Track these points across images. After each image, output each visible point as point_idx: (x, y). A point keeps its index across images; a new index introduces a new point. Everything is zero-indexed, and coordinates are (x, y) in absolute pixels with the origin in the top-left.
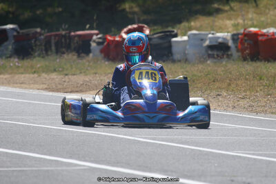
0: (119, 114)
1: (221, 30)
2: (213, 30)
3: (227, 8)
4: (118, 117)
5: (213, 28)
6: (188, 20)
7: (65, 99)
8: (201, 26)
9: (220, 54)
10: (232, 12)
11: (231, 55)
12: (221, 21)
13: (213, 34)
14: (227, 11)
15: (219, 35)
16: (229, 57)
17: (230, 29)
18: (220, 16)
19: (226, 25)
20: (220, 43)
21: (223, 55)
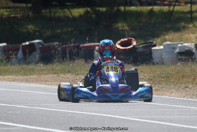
0: (95, 94)
1: (187, 41)
2: (182, 41)
3: (191, 25)
4: (94, 96)
5: (181, 40)
6: (163, 35)
7: (60, 85)
8: (173, 38)
9: (187, 58)
10: (195, 29)
11: (195, 58)
12: (187, 35)
13: (181, 44)
14: (191, 28)
15: (186, 44)
16: (193, 60)
17: (194, 41)
18: (186, 31)
19: (191, 38)
20: (187, 50)
21: (189, 59)
